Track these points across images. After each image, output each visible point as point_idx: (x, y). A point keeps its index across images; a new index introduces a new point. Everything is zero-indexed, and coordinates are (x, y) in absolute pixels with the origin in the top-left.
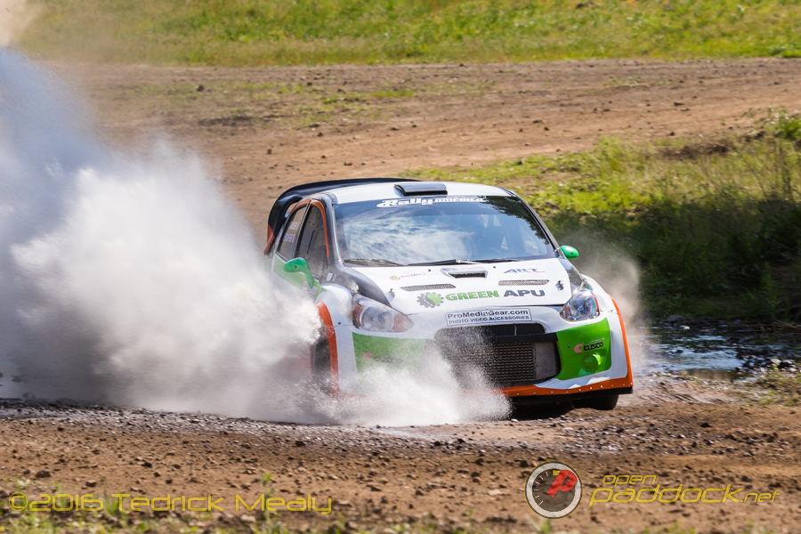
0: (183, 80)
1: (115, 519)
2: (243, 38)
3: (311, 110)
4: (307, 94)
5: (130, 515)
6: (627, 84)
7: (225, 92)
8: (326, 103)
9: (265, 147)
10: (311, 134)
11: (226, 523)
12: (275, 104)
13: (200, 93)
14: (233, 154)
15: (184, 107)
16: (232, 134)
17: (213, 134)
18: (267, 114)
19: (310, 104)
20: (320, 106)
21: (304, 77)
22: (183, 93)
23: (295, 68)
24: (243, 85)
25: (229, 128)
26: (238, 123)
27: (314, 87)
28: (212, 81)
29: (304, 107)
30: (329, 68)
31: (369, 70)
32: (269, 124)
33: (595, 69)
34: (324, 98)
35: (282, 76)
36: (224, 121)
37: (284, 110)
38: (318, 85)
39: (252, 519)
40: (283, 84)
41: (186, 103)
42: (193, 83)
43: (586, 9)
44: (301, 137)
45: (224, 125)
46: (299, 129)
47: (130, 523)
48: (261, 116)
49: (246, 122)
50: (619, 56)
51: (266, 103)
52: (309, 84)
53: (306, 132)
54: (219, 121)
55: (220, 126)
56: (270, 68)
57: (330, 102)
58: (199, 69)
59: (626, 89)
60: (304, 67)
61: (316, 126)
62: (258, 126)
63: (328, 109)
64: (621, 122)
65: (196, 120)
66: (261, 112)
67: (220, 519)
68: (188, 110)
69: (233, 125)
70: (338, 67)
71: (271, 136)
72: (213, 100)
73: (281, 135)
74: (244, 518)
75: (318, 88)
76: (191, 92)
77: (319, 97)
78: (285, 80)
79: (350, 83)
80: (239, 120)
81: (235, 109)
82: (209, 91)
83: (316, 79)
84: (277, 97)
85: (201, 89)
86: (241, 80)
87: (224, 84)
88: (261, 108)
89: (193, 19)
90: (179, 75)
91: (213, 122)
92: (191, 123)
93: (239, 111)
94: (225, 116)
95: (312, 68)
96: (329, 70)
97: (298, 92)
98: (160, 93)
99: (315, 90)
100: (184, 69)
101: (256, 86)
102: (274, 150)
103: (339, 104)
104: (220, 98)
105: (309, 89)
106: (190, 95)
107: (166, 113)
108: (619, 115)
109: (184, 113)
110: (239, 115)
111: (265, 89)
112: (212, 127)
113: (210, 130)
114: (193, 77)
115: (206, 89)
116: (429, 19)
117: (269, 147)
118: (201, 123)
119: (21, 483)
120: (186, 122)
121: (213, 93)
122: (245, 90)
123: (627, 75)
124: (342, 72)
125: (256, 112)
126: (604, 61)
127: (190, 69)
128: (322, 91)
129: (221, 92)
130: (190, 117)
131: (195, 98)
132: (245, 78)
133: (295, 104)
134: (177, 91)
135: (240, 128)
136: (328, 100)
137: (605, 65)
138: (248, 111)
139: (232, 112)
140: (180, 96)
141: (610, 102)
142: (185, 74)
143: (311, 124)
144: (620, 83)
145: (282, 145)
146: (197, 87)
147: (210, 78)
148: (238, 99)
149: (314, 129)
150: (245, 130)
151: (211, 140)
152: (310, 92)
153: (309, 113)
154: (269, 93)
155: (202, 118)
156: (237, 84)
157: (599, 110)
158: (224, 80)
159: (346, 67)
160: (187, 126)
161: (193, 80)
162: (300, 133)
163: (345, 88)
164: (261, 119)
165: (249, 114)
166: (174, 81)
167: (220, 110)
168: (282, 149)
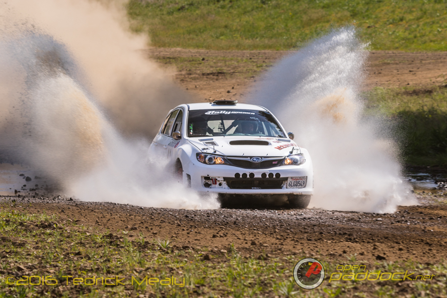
0: (196, 55)
1: (166, 250)
2: (222, 37)
3: (251, 70)
4: (249, 63)
5: (172, 248)
6: (389, 62)
7: (214, 61)
8: (258, 67)
9: (231, 86)
10: (251, 81)
11: (214, 253)
12: (236, 67)
13: (203, 61)
14: (217, 88)
15: (196, 67)
16: (217, 80)
17: (208, 79)
18: (232, 71)
19: (251, 67)
20: (255, 68)
21: (248, 55)
22: (196, 61)
23: (244, 51)
24: (222, 58)
25: (215, 77)
26: (219, 75)
27: (253, 60)
28: (208, 56)
29: (248, 68)
30: (259, 51)
31: (277, 53)
32: (233, 76)
33: (375, 55)
34: (257, 65)
35: (239, 55)
36: (213, 74)
37: (239, 69)
38: (255, 59)
39: (226, 251)
40: (239, 58)
41: (197, 65)
42: (200, 57)
43: (371, 28)
44: (247, 82)
45: (213, 75)
46: (246, 78)
47: (172, 251)
48: (229, 72)
49: (223, 75)
50: (386, 49)
51: (232, 67)
52: (251, 59)
53: (249, 79)
54: (211, 74)
55: (211, 76)
56: (234, 51)
57: (260, 67)
58: (202, 50)
59: (388, 64)
60: (248, 51)
61: (253, 77)
62: (228, 76)
63: (258, 70)
64: (386, 78)
65: (201, 73)
66: (230, 70)
67: (212, 251)
68: (198, 69)
69: (217, 76)
70: (263, 51)
71: (234, 81)
72: (208, 64)
73: (238, 80)
74: (222, 251)
75: (254, 60)
76: (199, 61)
77: (255, 64)
78: (240, 57)
79: (269, 59)
80: (220, 74)
81: (218, 69)
82: (207, 60)
83: (254, 56)
84: (236, 64)
85: (203, 59)
86: (221, 56)
87: (213, 58)
88: (229, 69)
89: (200, 29)
90: (194, 53)
91: (208, 74)
92: (199, 74)
93: (220, 70)
94: (214, 72)
95: (252, 52)
96: (259, 53)
97: (245, 62)
98: (186, 61)
99: (253, 61)
100: (196, 50)
101: (227, 59)
102: (235, 87)
103: (264, 67)
104: (212, 64)
105: (251, 60)
106: (198, 62)
107: (188, 70)
108: (385, 75)
109: (196, 70)
110: (220, 71)
111: (231, 60)
112: (208, 76)
113: (207, 78)
114: (200, 54)
115: (206, 59)
116: (303, 31)
117: (233, 86)
118: (203, 74)
119: (124, 232)
120: (197, 74)
121: (209, 61)
122: (222, 60)
123: (389, 58)
124: (265, 53)
125: (227, 70)
126: (379, 51)
127: (199, 50)
128: (256, 62)
129: (212, 61)
130: (198, 72)
131: (201, 64)
132: (223, 55)
133: (244, 67)
134: (193, 60)
135: (220, 77)
136: (259, 65)
137: (379, 53)
138: (223, 70)
139: (217, 70)
140: (194, 62)
141: (381, 70)
142: (197, 53)
143: (251, 76)
144: (386, 61)
145: (238, 85)
146: (202, 59)
147: (207, 55)
148: (219, 64)
149: (252, 78)
150: (222, 78)
151: (208, 82)
152: (251, 62)
153: (250, 71)
154: (233, 62)
155: (204, 72)
156: (219, 58)
157: (377, 73)
158: (213, 56)
159: (267, 51)
160: (197, 76)
161: (200, 55)
162: (246, 80)
163: (266, 61)
164: (229, 73)
165: (225, 71)
166: (192, 56)
167: (212, 69)
168: (238, 87)
